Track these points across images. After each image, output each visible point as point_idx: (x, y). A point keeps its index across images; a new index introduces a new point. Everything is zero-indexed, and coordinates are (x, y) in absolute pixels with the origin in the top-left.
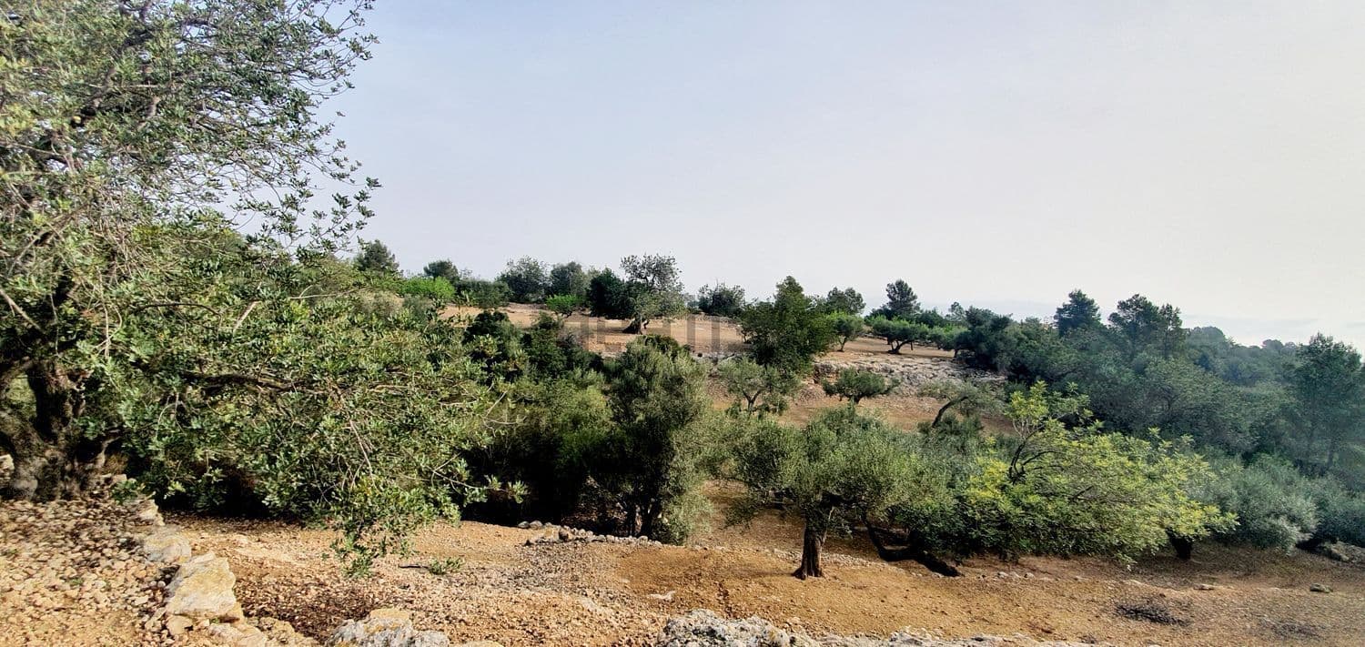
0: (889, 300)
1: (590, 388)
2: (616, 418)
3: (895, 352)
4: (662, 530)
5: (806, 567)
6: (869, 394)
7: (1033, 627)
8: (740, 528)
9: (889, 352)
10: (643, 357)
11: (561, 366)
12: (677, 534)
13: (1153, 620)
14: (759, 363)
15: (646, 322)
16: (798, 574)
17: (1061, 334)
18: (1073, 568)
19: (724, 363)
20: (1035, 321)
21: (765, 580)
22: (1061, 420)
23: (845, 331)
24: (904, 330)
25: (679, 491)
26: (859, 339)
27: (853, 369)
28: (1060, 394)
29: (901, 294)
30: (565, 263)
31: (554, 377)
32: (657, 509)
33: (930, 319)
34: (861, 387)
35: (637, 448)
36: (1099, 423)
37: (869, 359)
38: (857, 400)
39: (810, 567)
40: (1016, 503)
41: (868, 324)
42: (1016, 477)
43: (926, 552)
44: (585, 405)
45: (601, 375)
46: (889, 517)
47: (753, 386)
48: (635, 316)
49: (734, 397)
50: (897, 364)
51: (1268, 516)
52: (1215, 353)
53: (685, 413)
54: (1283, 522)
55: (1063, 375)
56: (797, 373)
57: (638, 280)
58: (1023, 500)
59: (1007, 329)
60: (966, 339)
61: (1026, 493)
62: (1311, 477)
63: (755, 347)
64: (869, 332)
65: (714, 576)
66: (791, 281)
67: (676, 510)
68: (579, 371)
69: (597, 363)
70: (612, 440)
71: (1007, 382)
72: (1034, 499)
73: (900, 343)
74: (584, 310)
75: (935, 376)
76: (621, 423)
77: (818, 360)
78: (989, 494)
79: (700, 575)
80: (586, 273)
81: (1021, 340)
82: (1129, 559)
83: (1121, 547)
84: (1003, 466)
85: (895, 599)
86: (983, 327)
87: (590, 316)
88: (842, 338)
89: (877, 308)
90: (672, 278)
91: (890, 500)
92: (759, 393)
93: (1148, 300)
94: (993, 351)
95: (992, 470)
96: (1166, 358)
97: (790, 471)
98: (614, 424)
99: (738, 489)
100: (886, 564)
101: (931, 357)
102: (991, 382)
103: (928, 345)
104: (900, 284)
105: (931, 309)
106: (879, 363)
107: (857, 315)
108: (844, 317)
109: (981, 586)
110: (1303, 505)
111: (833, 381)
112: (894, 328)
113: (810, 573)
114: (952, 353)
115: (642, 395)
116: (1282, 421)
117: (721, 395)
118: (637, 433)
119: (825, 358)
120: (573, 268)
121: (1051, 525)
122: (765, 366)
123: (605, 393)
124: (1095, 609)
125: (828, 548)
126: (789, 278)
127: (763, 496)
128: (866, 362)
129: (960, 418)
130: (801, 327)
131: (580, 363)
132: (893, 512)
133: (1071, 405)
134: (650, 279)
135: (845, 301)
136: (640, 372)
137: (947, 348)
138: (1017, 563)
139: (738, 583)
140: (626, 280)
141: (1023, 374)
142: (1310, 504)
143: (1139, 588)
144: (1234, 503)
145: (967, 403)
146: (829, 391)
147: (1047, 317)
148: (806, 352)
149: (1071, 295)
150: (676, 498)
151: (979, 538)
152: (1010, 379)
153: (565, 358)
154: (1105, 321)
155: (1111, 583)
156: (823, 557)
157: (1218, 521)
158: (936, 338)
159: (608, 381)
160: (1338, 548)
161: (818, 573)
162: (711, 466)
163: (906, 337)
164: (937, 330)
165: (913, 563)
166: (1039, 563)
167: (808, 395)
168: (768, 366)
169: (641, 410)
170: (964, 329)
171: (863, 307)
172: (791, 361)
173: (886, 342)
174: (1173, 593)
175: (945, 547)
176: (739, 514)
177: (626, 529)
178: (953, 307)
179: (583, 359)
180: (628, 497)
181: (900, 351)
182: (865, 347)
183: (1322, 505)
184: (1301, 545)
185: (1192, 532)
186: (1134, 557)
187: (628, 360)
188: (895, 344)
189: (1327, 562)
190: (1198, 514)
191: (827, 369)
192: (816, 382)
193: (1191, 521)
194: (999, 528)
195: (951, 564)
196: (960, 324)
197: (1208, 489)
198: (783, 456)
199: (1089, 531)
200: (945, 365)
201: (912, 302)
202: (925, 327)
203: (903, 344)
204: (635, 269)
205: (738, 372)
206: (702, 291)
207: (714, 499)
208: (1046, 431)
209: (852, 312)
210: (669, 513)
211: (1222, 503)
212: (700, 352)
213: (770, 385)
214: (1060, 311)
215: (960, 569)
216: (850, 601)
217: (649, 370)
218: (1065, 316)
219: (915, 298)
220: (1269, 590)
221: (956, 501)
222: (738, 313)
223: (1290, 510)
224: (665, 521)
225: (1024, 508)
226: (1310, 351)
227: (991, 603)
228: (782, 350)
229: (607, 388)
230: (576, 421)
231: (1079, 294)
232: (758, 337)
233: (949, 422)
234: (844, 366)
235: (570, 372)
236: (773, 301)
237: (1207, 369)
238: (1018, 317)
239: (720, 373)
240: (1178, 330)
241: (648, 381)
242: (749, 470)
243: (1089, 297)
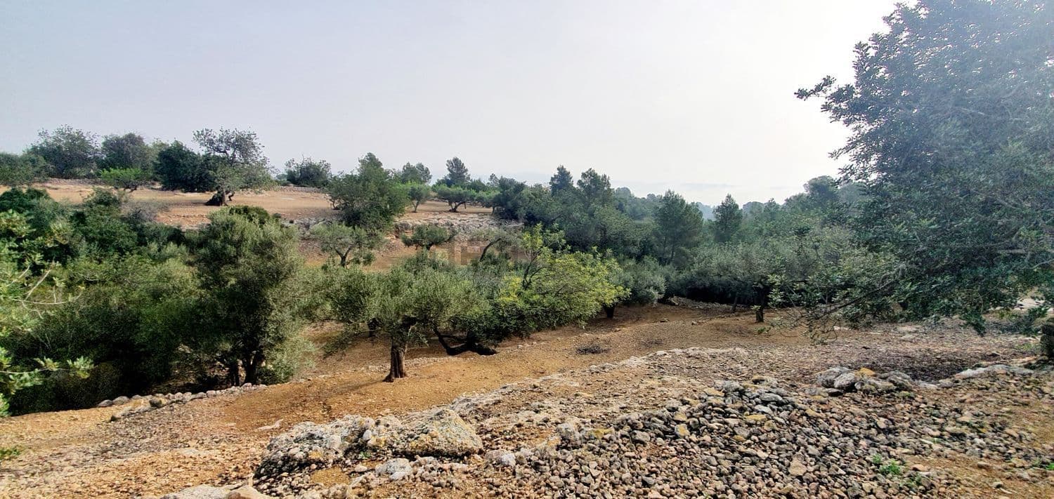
0: (449, 172)
1: (171, 262)
2: (205, 286)
3: (454, 211)
4: (266, 375)
5: (393, 373)
6: (437, 242)
7: (535, 372)
8: (338, 357)
9: (450, 211)
10: (229, 226)
11: (129, 243)
12: (283, 375)
13: (593, 353)
14: (348, 225)
15: (231, 194)
16: (389, 379)
17: (553, 194)
18: (559, 335)
19: (314, 228)
20: (540, 186)
21: (362, 390)
22: (550, 247)
23: (417, 196)
24: (460, 194)
25: (280, 340)
26: (428, 202)
27: (425, 225)
28: (549, 231)
29: (457, 167)
30: (121, 135)
31: (123, 253)
32: (260, 358)
33: (477, 186)
34: (427, 239)
35: (231, 309)
36: (569, 247)
37: (436, 217)
38: (428, 248)
39: (397, 371)
40: (526, 302)
41: (434, 191)
42: (526, 286)
43: (477, 344)
44: (166, 277)
45: (183, 248)
46: (453, 326)
47: (344, 245)
48: (217, 189)
49: (327, 255)
50: (455, 220)
51: (646, 288)
52: (626, 202)
53: (278, 273)
54: (651, 290)
55: (554, 220)
56: (381, 231)
57: (217, 154)
58: (531, 299)
59: (523, 191)
60: (499, 199)
61: (532, 295)
62: (664, 265)
63: (343, 212)
64: (435, 197)
65: (318, 399)
66: (371, 157)
67: (279, 356)
68: (154, 246)
69: (177, 236)
70: (201, 306)
71: (524, 227)
72: (536, 298)
73: (457, 203)
74: (153, 184)
75: (481, 226)
76: (211, 289)
77: (398, 220)
78: (511, 299)
79: (305, 401)
80: (150, 145)
81: (531, 198)
82: (584, 323)
83: (580, 317)
84: (519, 280)
85: (456, 377)
86: (509, 190)
87: (162, 189)
88: (415, 202)
89: (441, 179)
90: (254, 153)
91: (449, 313)
92: (350, 249)
93: (596, 172)
94: (516, 207)
95: (513, 283)
96: (603, 206)
97: (373, 308)
98: (203, 292)
99: (333, 328)
100: (450, 357)
101: (478, 213)
102: (515, 228)
103: (475, 205)
104: (456, 160)
105: (477, 179)
106: (443, 219)
107: (426, 184)
108: (416, 186)
109: (508, 357)
110: (660, 280)
111: (410, 235)
112: (452, 193)
113: (396, 376)
114: (491, 210)
115: (232, 261)
116: (653, 238)
117: (316, 255)
118: (232, 296)
119: (403, 218)
120: (132, 139)
121: (546, 312)
122: (354, 228)
123: (190, 264)
124: (566, 354)
125: (412, 355)
126: (370, 155)
127: (355, 329)
128: (433, 219)
129: (497, 253)
130: (382, 195)
131: (155, 236)
132: (454, 321)
133: (556, 237)
134: (230, 152)
135: (415, 173)
136: (226, 240)
137: (488, 206)
138: (529, 338)
139: (340, 398)
140: (202, 153)
141: (531, 220)
142: (664, 280)
143: (587, 337)
144: (631, 283)
145: (502, 243)
146: (408, 243)
147: (546, 184)
148: (386, 214)
149: (558, 169)
150: (278, 346)
151: (507, 327)
152: (526, 225)
153: (135, 234)
154: (575, 185)
155: (574, 338)
156: (406, 363)
157: (622, 293)
158: (480, 199)
159: (192, 253)
160: (674, 300)
161: (402, 374)
162: (308, 314)
163: (460, 199)
164: (481, 194)
165: (469, 353)
166: (541, 335)
167: (391, 248)
168: (356, 227)
169: (231, 275)
170: (498, 193)
171: (430, 178)
172: (376, 222)
173: (448, 204)
174: (602, 336)
175: (488, 338)
176: (335, 347)
177: (233, 379)
178: (492, 177)
179: (158, 232)
180: (225, 355)
181: (457, 210)
182: (433, 208)
183: (667, 279)
184: (659, 301)
185: (611, 302)
186: (586, 321)
187: (212, 233)
188: (454, 205)
189: (669, 307)
190: (613, 291)
191: (405, 227)
192: (397, 237)
193: (610, 295)
194: (518, 319)
195: (492, 348)
196: (496, 189)
197: (620, 278)
198: (368, 294)
199: (564, 311)
200: (487, 218)
201: (465, 174)
202: (473, 192)
203: (459, 205)
204: (211, 143)
205: (330, 233)
206: (288, 164)
207: (315, 341)
208: (542, 255)
209: (422, 182)
210: (273, 359)
211: (626, 285)
212: (291, 219)
213: (359, 243)
214: (553, 179)
215: (497, 349)
216: (426, 387)
217: (236, 237)
218: (555, 182)
219: (466, 170)
220: (644, 326)
221: (491, 307)
222: (325, 183)
223: (655, 283)
224: (270, 367)
225: (531, 304)
226: (666, 198)
227: (514, 365)
228: (367, 213)
229: (191, 259)
230: (156, 295)
231: (563, 168)
232: (346, 204)
233: (490, 257)
234: (418, 223)
235: (142, 248)
236: (356, 173)
237: (623, 212)
238: (530, 183)
239: (313, 236)
240: (610, 190)
241: (237, 248)
242: (341, 310)
243: (567, 170)
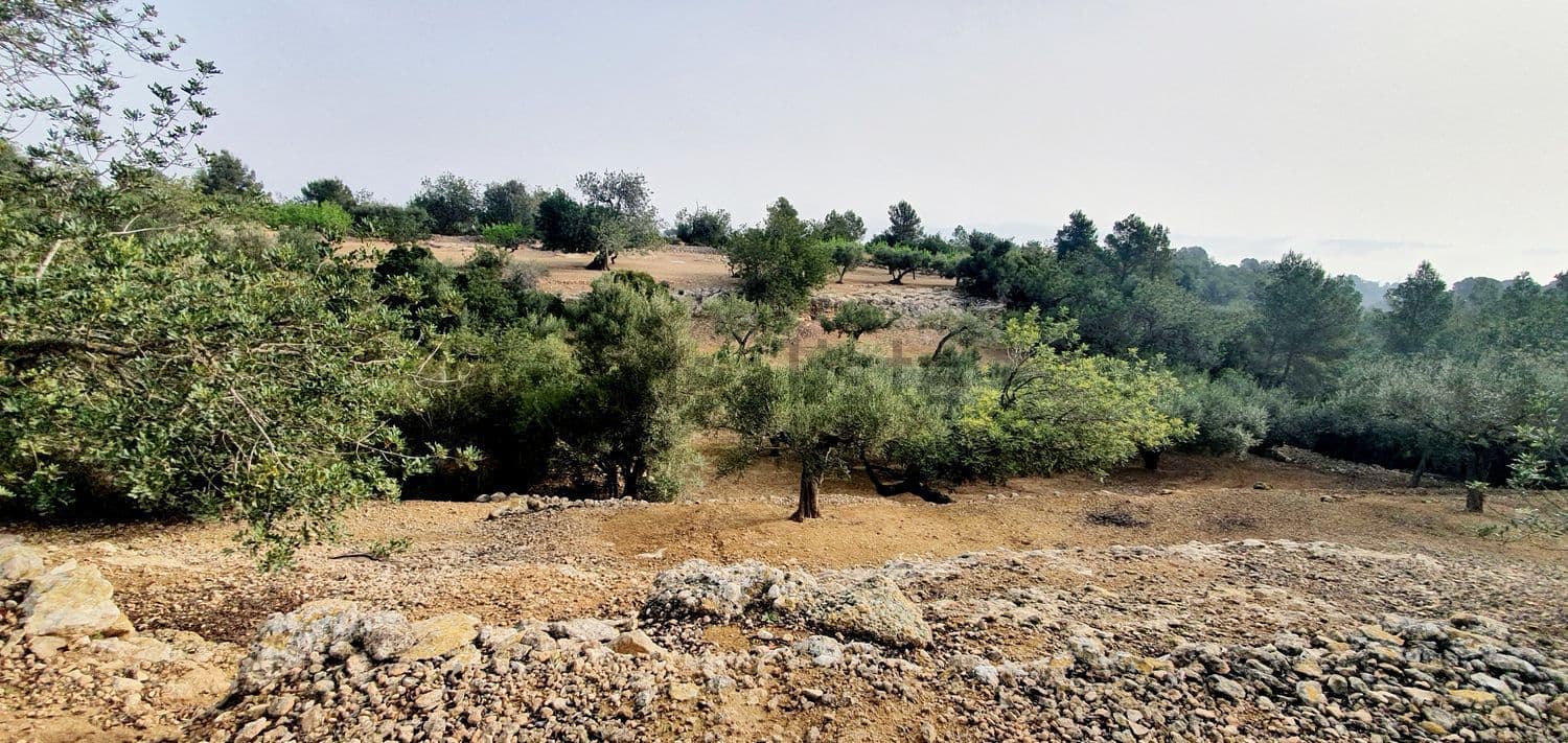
0: (892, 224)
1: (551, 338)
2: (585, 370)
3: (896, 282)
4: (648, 489)
5: (803, 510)
6: (870, 327)
7: (1014, 541)
8: (734, 478)
9: (891, 282)
10: (613, 296)
11: (510, 312)
12: (666, 491)
13: (1118, 524)
14: (749, 299)
15: (613, 255)
16: (796, 518)
17: (1059, 258)
18: (1055, 486)
19: (709, 301)
20: (1037, 244)
21: (762, 527)
22: (1051, 345)
23: (844, 260)
24: (906, 257)
25: (665, 446)
26: (859, 268)
27: (852, 302)
28: (1052, 319)
29: (904, 218)
30: (503, 182)
31: (503, 325)
32: (641, 467)
33: (933, 245)
34: (862, 322)
35: (612, 403)
36: (1085, 347)
37: (869, 290)
38: (857, 336)
39: (807, 508)
40: (1006, 429)
41: (868, 251)
42: (1007, 404)
43: (921, 484)
44: (546, 356)
45: (563, 321)
46: (887, 453)
47: (743, 326)
48: (599, 249)
49: (722, 339)
50: (898, 295)
51: (1227, 425)
52: (1197, 273)
53: (666, 360)
54: (1238, 430)
55: (1059, 300)
56: (792, 309)
57: (601, 204)
58: (1013, 426)
59: (1008, 254)
60: (968, 265)
61: (1015, 419)
62: (1267, 387)
63: (744, 282)
64: (870, 261)
65: (707, 529)
66: (783, 204)
67: (662, 467)
68: (534, 318)
69: (556, 307)
70: (581, 393)
71: (1005, 310)
72: (1021, 424)
73: (902, 271)
74: (534, 242)
75: (936, 306)
76: (591, 375)
77: (816, 294)
78: (981, 422)
79: (692, 529)
80: (532, 195)
81: (1021, 265)
82: (1103, 473)
83: (1096, 461)
84: (996, 394)
85: (890, 530)
86: (985, 252)
87: (542, 249)
88: (841, 268)
89: (879, 233)
90: (642, 201)
91: (887, 435)
92: (750, 332)
93: (1142, 220)
94: (994, 278)
95: (986, 398)
96: (1152, 279)
97: (783, 416)
98: (583, 377)
99: (730, 439)
100: (882, 499)
101: (933, 287)
102: (991, 310)
103: (931, 273)
104: (903, 205)
105: (934, 234)
106: (881, 294)
107: (857, 241)
108: (843, 244)
109: (971, 510)
110: (1257, 414)
111: (831, 317)
112: (896, 256)
113: (807, 515)
114: (954, 282)
115: (616, 341)
116: (1249, 337)
117: (708, 338)
118: (612, 385)
119: (823, 291)
120: (514, 188)
121: (1037, 447)
122: (757, 303)
123: (569, 342)
124: (1068, 519)
125: (828, 488)
126: (782, 200)
127: (757, 443)
128: (866, 293)
129: (959, 349)
130: (796, 257)
131: (535, 307)
132: (891, 447)
133: (1061, 330)
134: (614, 202)
135: (843, 226)
136: (610, 315)
137: (949, 276)
138: (1004, 485)
139: (733, 533)
140: (585, 203)
141: (1020, 300)
142: (1264, 413)
143: (1108, 497)
144: (1198, 414)
145: (966, 334)
146: (827, 328)
147: (1048, 241)
148: (801, 285)
149: (1072, 216)
150: (662, 454)
151: (971, 465)
152: (1009, 306)
153: (515, 302)
154: (1101, 244)
155: (1083, 496)
156: (820, 498)
157: (1180, 432)
158: (938, 266)
159: (572, 328)
160: (1283, 451)
161: (814, 514)
162: (699, 416)
163: (906, 264)
164: (940, 257)
165: (909, 496)
166: (1026, 483)
167: (805, 333)
168: (760, 302)
169: (614, 359)
170: (967, 255)
171: (864, 232)
172: (786, 296)
173: (888, 271)
174: (1136, 499)
175: (939, 477)
176: (731, 464)
177: (609, 490)
178: (957, 231)
179: (538, 302)
180: (605, 457)
181: (902, 281)
182: (865, 277)
183: (1273, 412)
184: (1252, 450)
185: (1158, 443)
186: (1107, 471)
187: (596, 302)
188: (897, 273)
189: (1273, 463)
190: (1164, 426)
191: (825, 303)
192: (813, 318)
193: (1157, 432)
194: (988, 454)
195: (945, 493)
196: (964, 249)
197: (1176, 404)
198: (777, 398)
199: (1069, 449)
200: (947, 295)
201: (915, 226)
202: (928, 253)
203: (904, 274)
204: (595, 189)
205: (724, 311)
206: (679, 216)
207: (705, 452)
208: (1037, 357)
209: (852, 239)
210: (655, 470)
211: (1187, 416)
212: (681, 289)
213: (762, 323)
214: (1060, 233)
215: (952, 496)
216: (845, 536)
217: (620, 312)
218: (1065, 238)
219: (918, 221)
220: (1220, 492)
221: (950, 432)
222: (723, 241)
223: (1245, 419)
224: (651, 478)
225: (1013, 433)
226: (1283, 268)
227: (978, 523)
228: (774, 283)
229: (571, 335)
230: (536, 377)
231: (1080, 215)
232: (747, 269)
233: (948, 354)
234: (844, 299)
235: (522, 319)
236: (763, 227)
237: (1189, 289)
238: (1020, 241)
239: (706, 313)
240: (1166, 251)
241: (621, 324)
242: (740, 417)
243: (1088, 218)
